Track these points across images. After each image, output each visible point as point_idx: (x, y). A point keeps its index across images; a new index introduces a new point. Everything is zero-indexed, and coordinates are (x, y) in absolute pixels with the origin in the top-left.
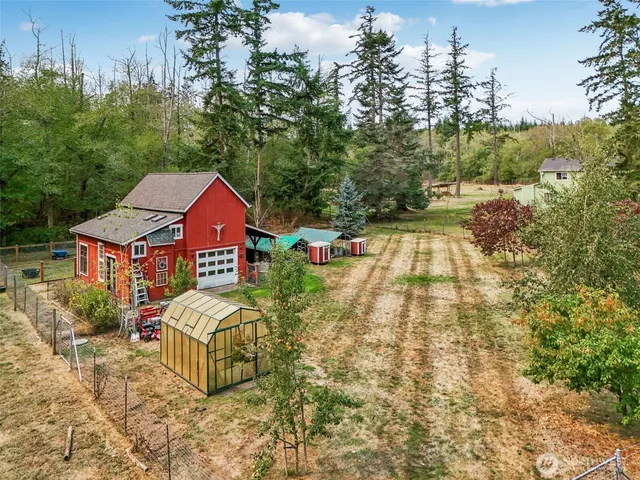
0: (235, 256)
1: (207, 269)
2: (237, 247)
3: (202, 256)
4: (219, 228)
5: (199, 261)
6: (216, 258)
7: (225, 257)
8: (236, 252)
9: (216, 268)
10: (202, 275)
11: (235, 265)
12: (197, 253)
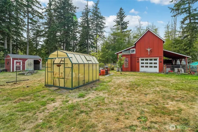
0: (158, 62)
1: (145, 65)
2: (158, 58)
3: (142, 60)
4: (149, 50)
5: (141, 61)
6: (149, 61)
7: (153, 62)
8: (158, 60)
9: (149, 65)
10: (142, 67)
11: (158, 65)
12: (140, 58)
